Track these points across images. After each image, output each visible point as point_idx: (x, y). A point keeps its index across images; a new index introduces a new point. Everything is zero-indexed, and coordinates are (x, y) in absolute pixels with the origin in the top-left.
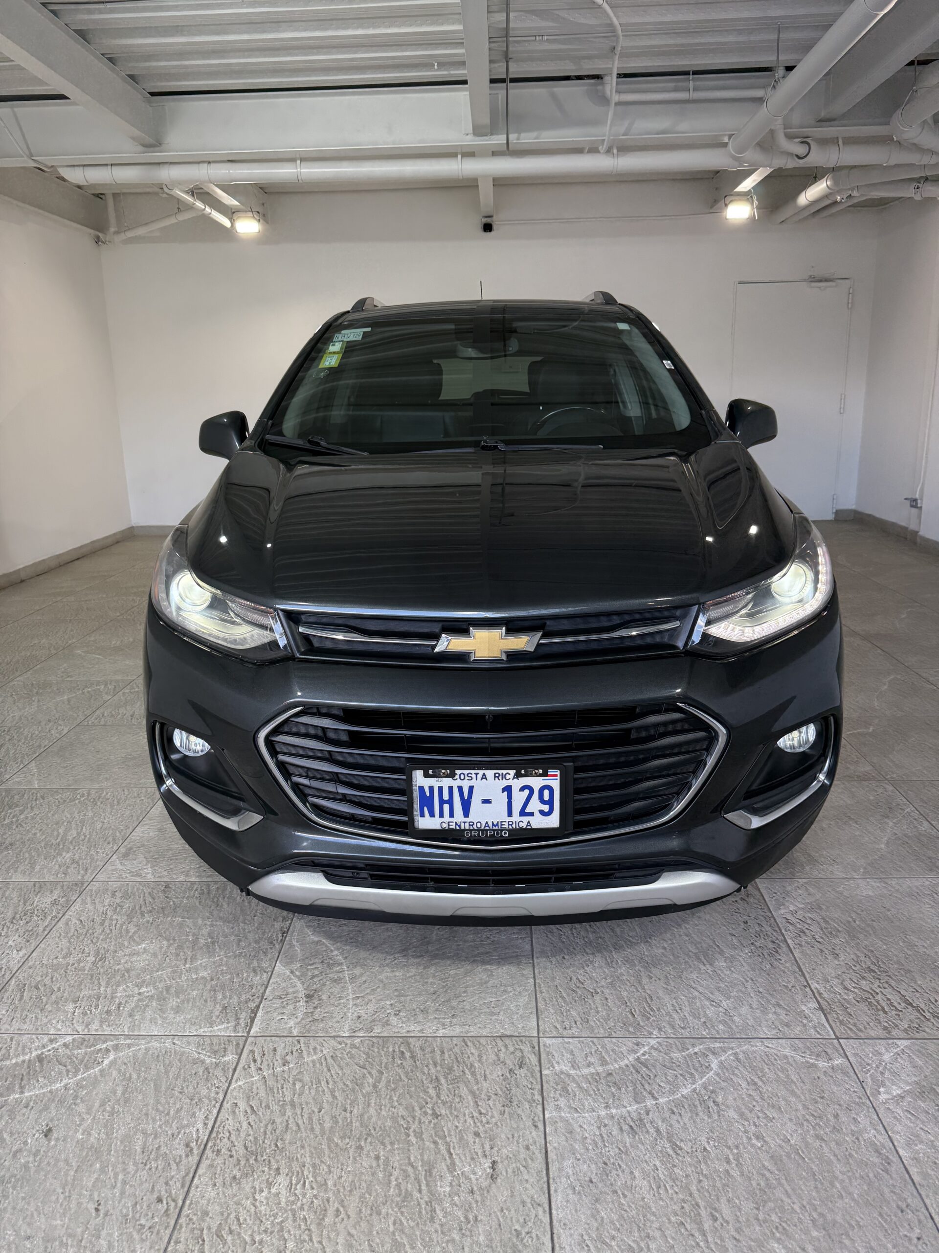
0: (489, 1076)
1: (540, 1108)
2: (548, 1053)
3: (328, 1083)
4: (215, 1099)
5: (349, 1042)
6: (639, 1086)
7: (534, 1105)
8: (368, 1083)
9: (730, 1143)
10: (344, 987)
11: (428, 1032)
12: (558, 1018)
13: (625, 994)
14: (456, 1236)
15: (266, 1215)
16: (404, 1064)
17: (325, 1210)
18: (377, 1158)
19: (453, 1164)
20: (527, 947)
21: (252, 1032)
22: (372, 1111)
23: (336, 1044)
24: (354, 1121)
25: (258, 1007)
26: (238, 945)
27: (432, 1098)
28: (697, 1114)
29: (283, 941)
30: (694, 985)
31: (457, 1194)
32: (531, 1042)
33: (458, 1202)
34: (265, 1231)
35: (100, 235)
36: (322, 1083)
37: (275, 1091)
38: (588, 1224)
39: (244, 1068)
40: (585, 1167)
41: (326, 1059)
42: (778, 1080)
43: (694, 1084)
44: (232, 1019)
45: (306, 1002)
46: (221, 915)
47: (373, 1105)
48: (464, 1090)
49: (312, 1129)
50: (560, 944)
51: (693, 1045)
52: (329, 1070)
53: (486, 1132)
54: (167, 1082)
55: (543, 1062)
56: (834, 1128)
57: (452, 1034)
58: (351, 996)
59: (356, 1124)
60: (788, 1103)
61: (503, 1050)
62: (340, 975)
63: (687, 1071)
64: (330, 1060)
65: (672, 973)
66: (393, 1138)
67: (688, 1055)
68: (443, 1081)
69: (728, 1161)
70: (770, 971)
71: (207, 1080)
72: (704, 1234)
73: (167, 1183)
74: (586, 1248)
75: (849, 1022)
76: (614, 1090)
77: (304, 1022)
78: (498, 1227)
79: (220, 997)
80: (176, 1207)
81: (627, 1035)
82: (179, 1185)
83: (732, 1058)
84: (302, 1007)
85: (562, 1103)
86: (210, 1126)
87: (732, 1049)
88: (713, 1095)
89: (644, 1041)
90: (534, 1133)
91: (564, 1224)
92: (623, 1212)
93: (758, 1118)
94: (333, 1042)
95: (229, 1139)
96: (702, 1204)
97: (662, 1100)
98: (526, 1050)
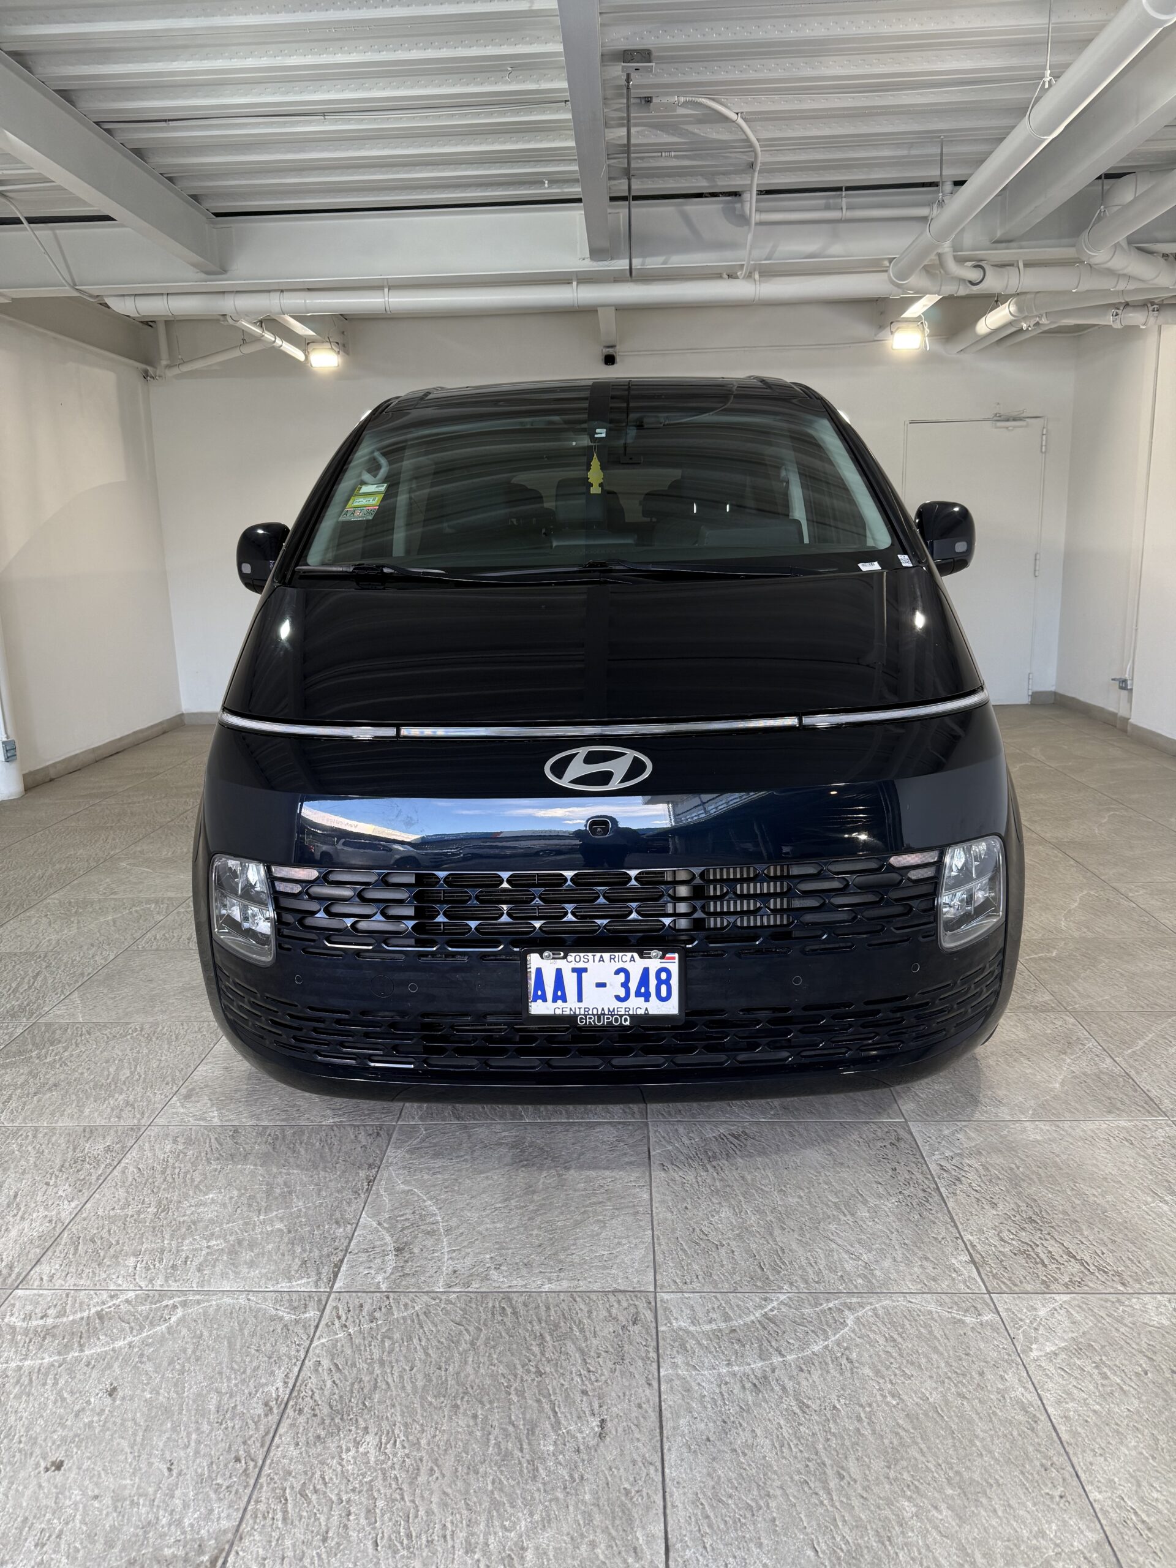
0: (599, 1333)
1: (655, 1365)
2: (665, 1309)
3: (420, 1340)
4: (296, 1357)
5: (444, 1297)
6: (765, 1344)
7: (649, 1362)
8: (465, 1340)
9: (863, 1400)
10: (439, 1239)
11: (532, 1287)
12: (678, 1272)
13: (754, 1246)
14: (560, 1495)
15: (353, 1474)
16: (505, 1320)
17: (418, 1469)
18: (475, 1416)
19: (558, 1422)
20: (646, 1196)
21: (335, 1287)
22: (469, 1369)
23: (429, 1300)
24: (449, 1379)
25: (342, 1261)
26: (319, 1195)
27: (535, 1356)
28: (828, 1372)
29: (369, 1191)
30: (832, 1237)
31: (561, 1453)
32: (646, 1298)
33: (562, 1461)
34: (353, 1490)
35: (151, 369)
36: (414, 1340)
37: (362, 1348)
38: (704, 1482)
39: (327, 1324)
40: (703, 1425)
41: (418, 1315)
42: (920, 1336)
43: (826, 1340)
44: (314, 1274)
45: (396, 1255)
46: (298, 1162)
47: (470, 1362)
48: (570, 1347)
49: (403, 1388)
50: (683, 1194)
51: (828, 1301)
52: (422, 1327)
53: (594, 1390)
54: (242, 1339)
55: (659, 1318)
56: (978, 1385)
57: (560, 1288)
58: (446, 1250)
59: (452, 1382)
60: (929, 1360)
61: (616, 1305)
62: (435, 1227)
63: (820, 1329)
64: (422, 1317)
65: (807, 1224)
66: (492, 1397)
67: (821, 1311)
68: (548, 1338)
69: (859, 1419)
70: (918, 1221)
71: (286, 1337)
72: (829, 1493)
73: (245, 1443)
74: (700, 1507)
75: (1004, 1276)
76: (737, 1347)
77: (393, 1277)
78: (605, 1485)
79: (298, 1250)
80: (255, 1466)
81: (754, 1289)
82: (258, 1445)
83: (870, 1313)
84: (391, 1260)
85: (679, 1360)
86: (290, 1385)
87: (871, 1304)
88: (847, 1352)
89: (773, 1296)
90: (648, 1392)
91: (678, 1483)
92: (742, 1471)
93: (895, 1375)
94: (425, 1298)
95: (312, 1398)
96: (828, 1462)
97: (790, 1358)
98: (641, 1305)
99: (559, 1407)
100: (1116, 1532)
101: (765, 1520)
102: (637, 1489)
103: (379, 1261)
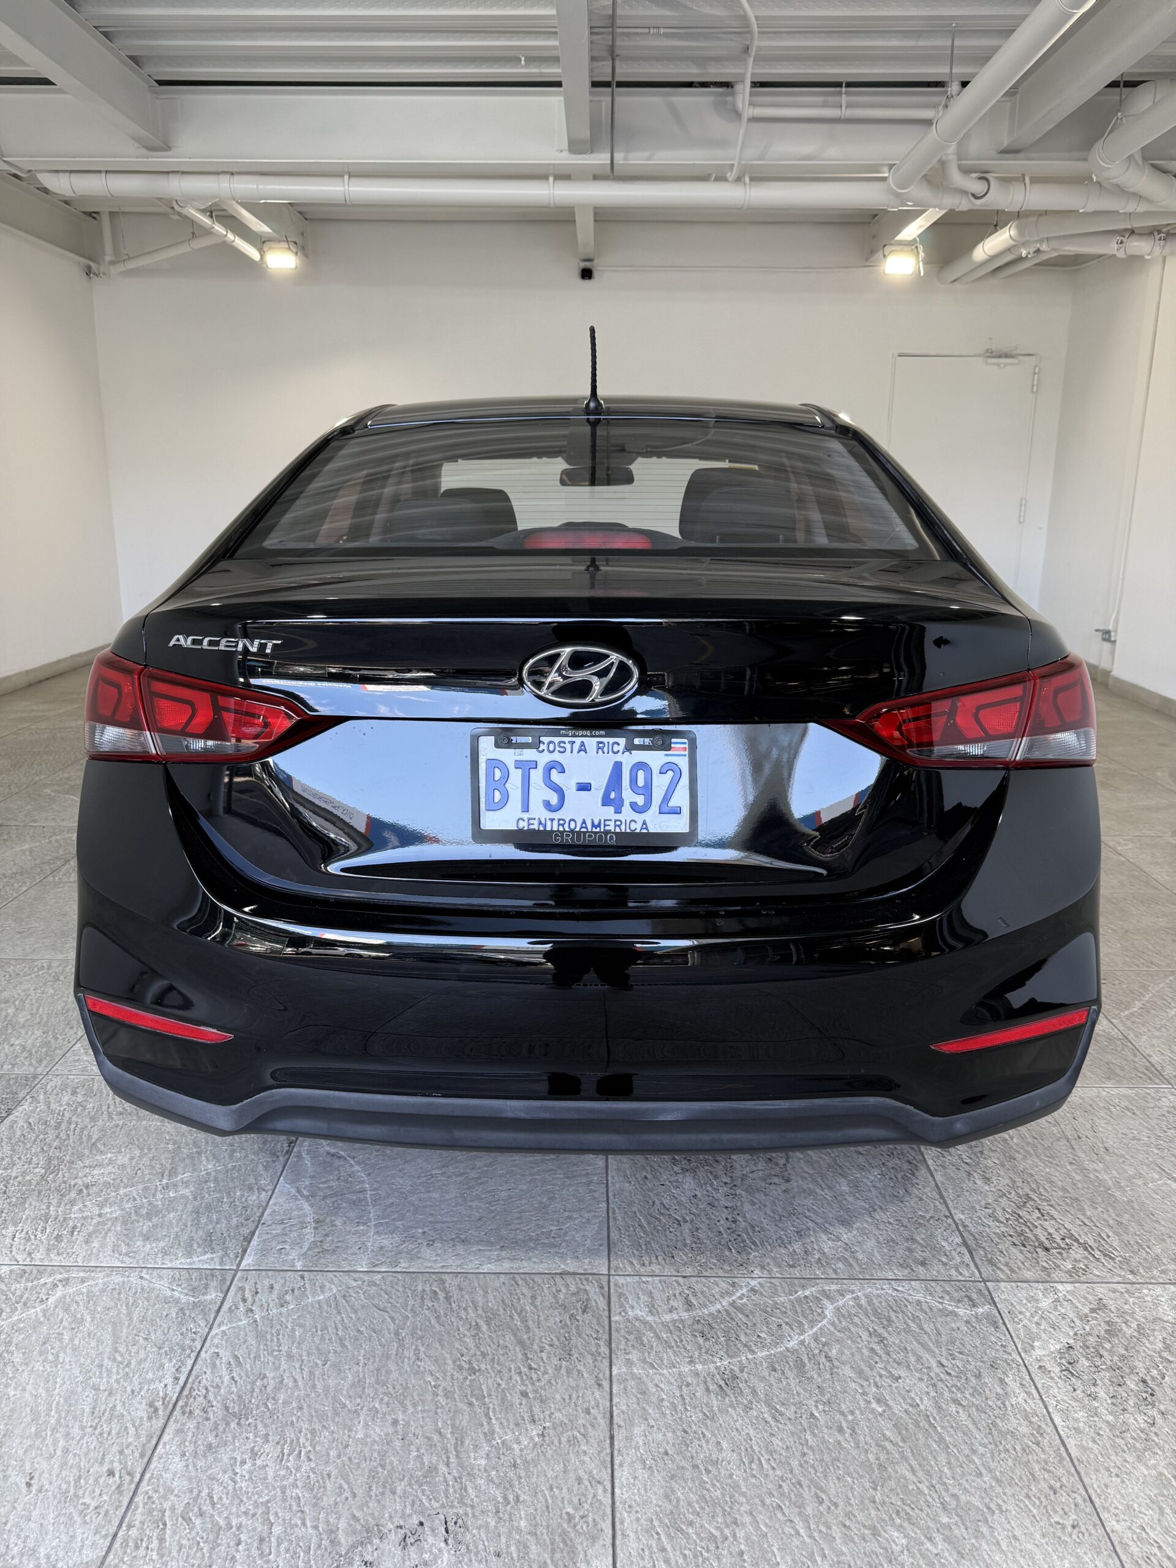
0: (543, 1323)
2: (620, 1295)
3: (336, 1329)
4: (191, 1347)
5: (367, 1278)
6: (733, 1337)
7: (599, 1358)
8: (389, 1329)
9: (843, 1408)
10: (365, 1210)
11: (470, 1266)
12: (635, 1252)
13: (720, 1223)
14: (491, 1520)
15: (247, 1491)
16: (438, 1305)
17: (325, 1487)
18: (395, 1422)
19: (492, 1430)
21: (243, 1264)
22: (393, 1366)
23: (350, 1281)
24: (367, 1376)
25: (252, 1234)
26: (231, 1157)
27: (469, 1349)
28: (805, 1372)
29: (289, 1153)
30: (808, 1214)
31: (494, 1468)
32: (599, 1281)
33: (495, 1479)
34: (246, 1513)
36: (330, 1329)
37: (269, 1338)
38: (660, 1506)
39: (230, 1310)
40: (660, 1436)
41: (336, 1300)
42: (908, 1331)
43: (801, 1334)
44: (219, 1248)
45: (316, 1228)
47: (393, 1357)
48: (510, 1339)
49: (314, 1386)
51: (804, 1287)
52: (339, 1313)
53: (536, 1392)
55: (612, 1304)
56: (975, 1389)
57: (500, 1270)
58: (373, 1222)
60: (919, 1358)
61: (563, 1290)
62: (361, 1196)
63: (795, 1320)
64: (341, 1301)
67: (796, 1299)
68: (484, 1328)
69: (840, 1430)
70: (903, 1197)
71: (181, 1324)
73: (121, 1452)
74: (656, 1536)
75: (1000, 1262)
76: (701, 1340)
77: (310, 1253)
78: (544, 1508)
79: (204, 1220)
80: (132, 1481)
81: (721, 1273)
82: (137, 1455)
83: (851, 1303)
84: (309, 1234)
85: (635, 1356)
86: (181, 1382)
87: (852, 1292)
88: (826, 1349)
89: (742, 1282)
90: (597, 1394)
91: (630, 1506)
92: (705, 1492)
93: (881, 1377)
94: (346, 1279)
95: (205, 1397)
97: (761, 1355)
98: (593, 1290)
99: (494, 1411)
101: (731, 1553)
102: (581, 1514)
103: (295, 1234)
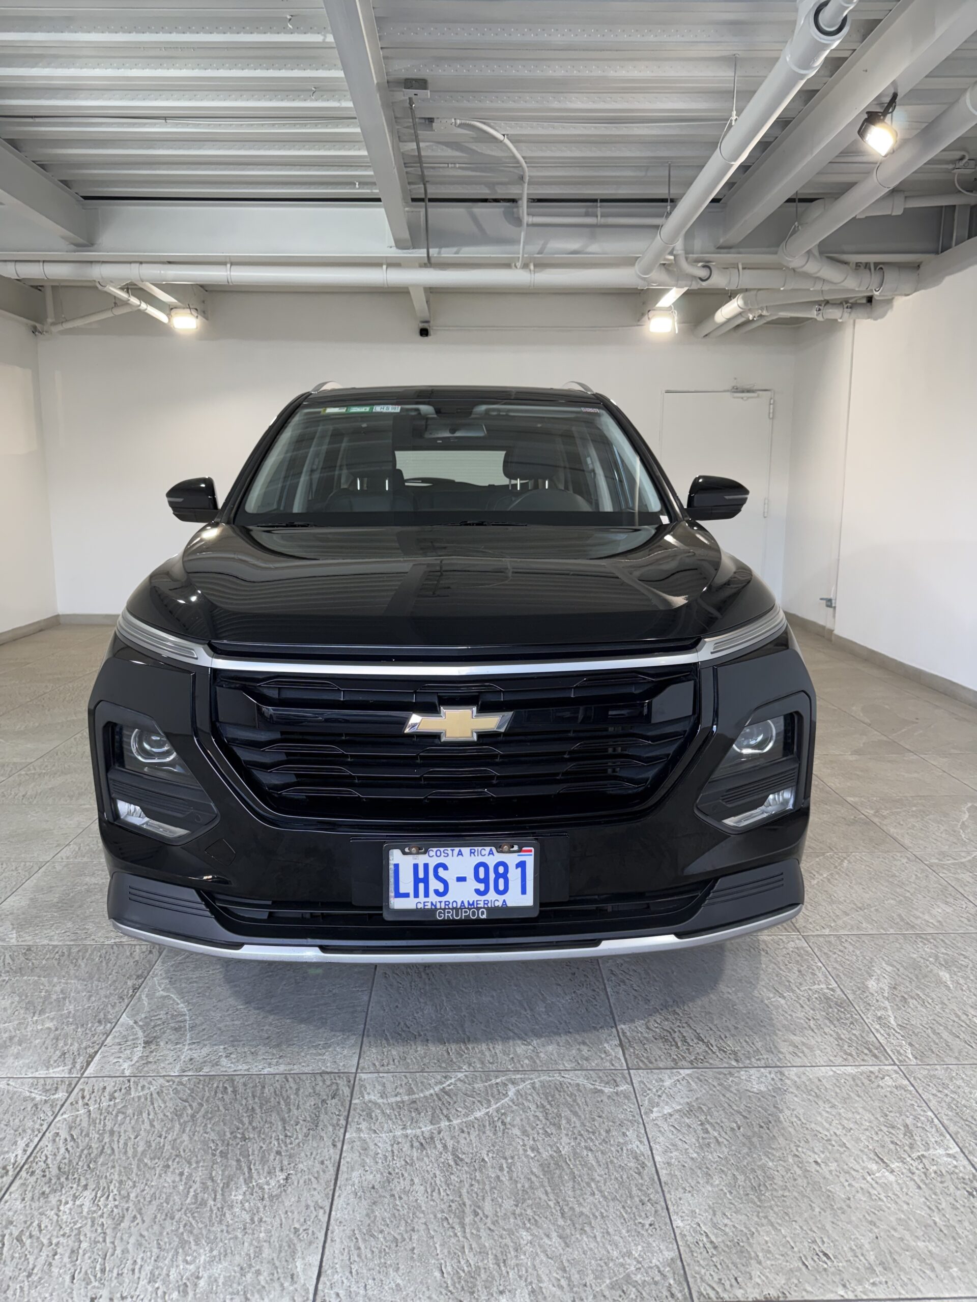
0: (301, 1106)
1: (342, 1130)
2: (361, 1086)
3: (149, 1115)
4: (38, 1130)
5: (177, 1080)
6: (438, 1111)
7: (338, 1128)
8: (187, 1114)
9: (507, 1154)
10: (183, 1034)
11: (254, 1071)
12: (378, 1056)
13: (444, 1035)
15: (66, 1222)
16: (225, 1097)
17: (123, 1217)
18: (181, 1174)
19: (251, 1177)
20: (366, 998)
21: (86, 1073)
22: (185, 1137)
23: (165, 1082)
24: (166, 1145)
25: (97, 1052)
26: (89, 1000)
27: (244, 1125)
28: (484, 1133)
29: (133, 996)
30: (511, 1028)
31: (248, 1201)
32: (348, 1077)
33: (247, 1208)
35: (38, 325)
36: (144, 1115)
37: (98, 1121)
38: (362, 1222)
40: (371, 1176)
41: (151, 1095)
42: (564, 1103)
43: (488, 1108)
44: (69, 1063)
45: (144, 1047)
47: (187, 1131)
48: (275, 1118)
49: (126, 1152)
50: (397, 996)
52: (153, 1104)
53: (287, 1151)
55: (355, 1093)
56: (604, 1140)
57: (277, 1071)
58: (188, 1042)
59: (168, 1147)
60: (568, 1121)
61: (321, 1084)
62: (182, 1024)
63: (485, 1099)
64: (155, 1096)
65: (493, 1017)
66: (199, 1158)
67: (489, 1085)
68: (258, 1111)
69: (501, 1169)
71: (34, 1114)
72: (463, 1226)
75: (643, 1056)
76: (414, 1114)
77: (137, 1064)
81: (439, 1069)
83: (529, 1087)
84: (139, 1051)
85: (364, 1126)
86: (28, 1153)
87: (531, 1079)
88: (503, 1117)
89: (452, 1075)
90: (332, 1152)
91: (341, 1223)
92: (395, 1211)
93: (538, 1134)
94: (161, 1081)
96: (468, 1202)
97: (455, 1122)
98: (342, 1083)
99: (255, 1164)
100: (687, 1250)
101: (406, 1249)
103: (128, 1052)
